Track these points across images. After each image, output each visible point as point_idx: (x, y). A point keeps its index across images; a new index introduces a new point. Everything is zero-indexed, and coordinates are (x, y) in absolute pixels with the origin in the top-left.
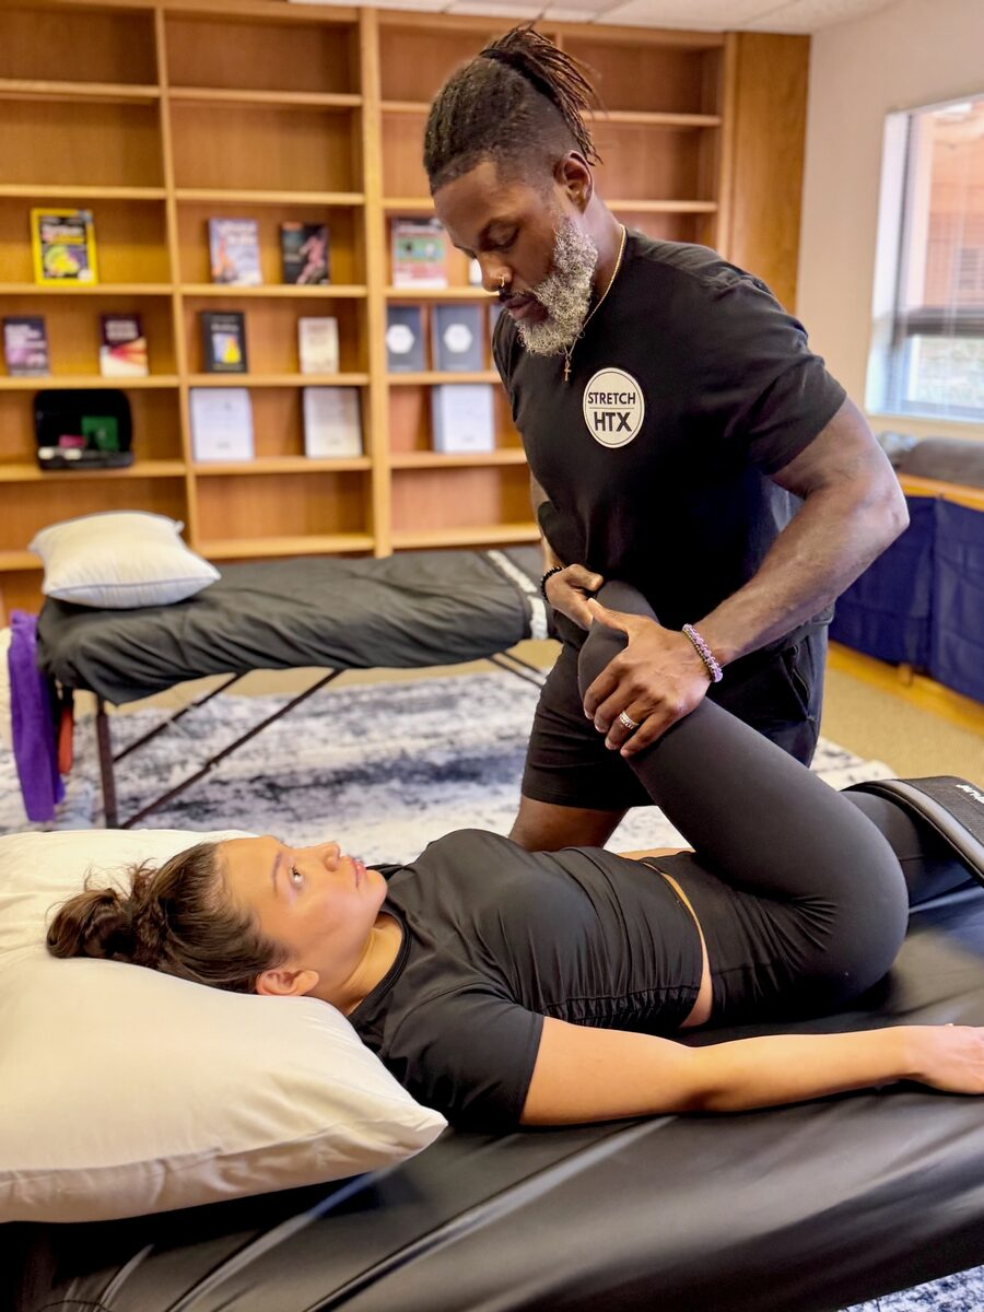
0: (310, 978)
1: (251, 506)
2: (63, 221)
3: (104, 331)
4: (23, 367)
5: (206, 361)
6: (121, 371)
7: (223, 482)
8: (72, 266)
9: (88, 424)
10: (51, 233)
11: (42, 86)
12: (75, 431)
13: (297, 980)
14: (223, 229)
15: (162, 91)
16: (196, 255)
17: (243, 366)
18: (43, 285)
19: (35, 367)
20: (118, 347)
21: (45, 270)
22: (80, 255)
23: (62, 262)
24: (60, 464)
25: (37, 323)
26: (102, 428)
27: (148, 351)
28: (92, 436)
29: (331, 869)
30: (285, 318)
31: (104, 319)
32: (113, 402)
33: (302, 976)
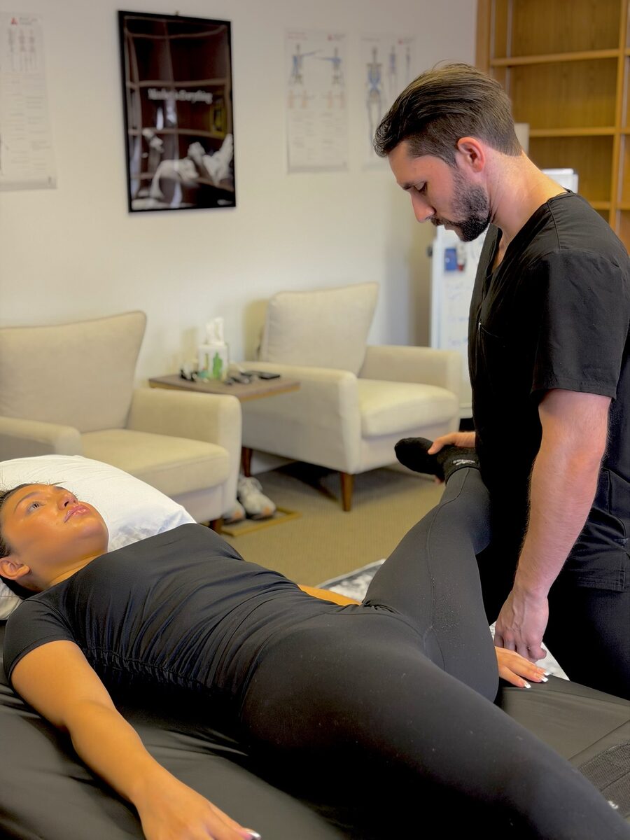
13: (20, 569)
29: (60, 508)
33: (23, 568)
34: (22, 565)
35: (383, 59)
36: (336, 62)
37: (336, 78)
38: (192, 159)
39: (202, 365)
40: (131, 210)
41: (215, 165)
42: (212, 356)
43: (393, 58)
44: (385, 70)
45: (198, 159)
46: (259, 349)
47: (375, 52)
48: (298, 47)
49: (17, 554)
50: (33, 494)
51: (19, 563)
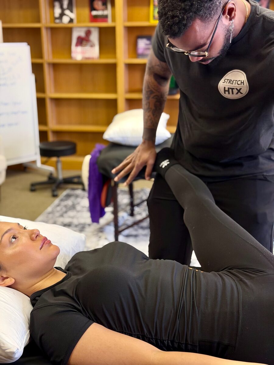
0: (11, 281)
4: (142, 56)
13: (6, 280)
18: (152, 23)
21: (154, 17)
25: (149, 38)
29: (32, 240)
33: (8, 279)
34: (7, 278)
49: (6, 270)
50: (9, 230)
51: (5, 276)
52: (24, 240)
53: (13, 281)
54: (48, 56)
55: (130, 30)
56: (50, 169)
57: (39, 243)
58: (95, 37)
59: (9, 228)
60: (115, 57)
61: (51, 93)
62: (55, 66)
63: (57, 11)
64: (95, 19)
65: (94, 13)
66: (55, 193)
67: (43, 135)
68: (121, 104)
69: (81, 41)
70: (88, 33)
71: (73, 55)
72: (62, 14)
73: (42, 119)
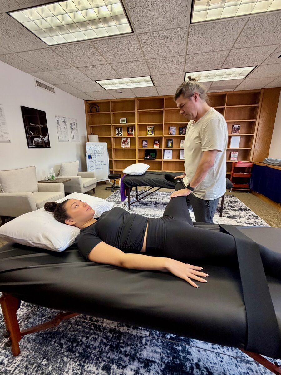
1: (171, 165)
2: (151, 128)
3: (154, 142)
4: (144, 146)
5: (167, 146)
6: (156, 147)
7: (167, 162)
8: (151, 133)
9: (151, 154)
10: (149, 129)
11: (148, 110)
12: (149, 155)
14: (171, 128)
15: (164, 109)
16: (167, 132)
17: (172, 146)
18: (147, 136)
19: (146, 146)
20: (156, 144)
21: (148, 134)
22: (152, 132)
23: (150, 133)
24: (146, 158)
25: (146, 141)
26: (153, 154)
27: (159, 145)
28: (152, 155)
30: (179, 140)
31: (155, 140)
32: (154, 151)
34: (73, 221)
35: (72, 123)
36: (65, 122)
37: (65, 125)
38: (41, 138)
39: (50, 177)
40: (29, 148)
41: (45, 139)
42: (52, 175)
43: (74, 122)
44: (73, 124)
45: (42, 138)
46: (59, 174)
47: (71, 121)
48: (58, 118)
49: (72, 218)
50: (75, 202)
51: (72, 221)
52: (81, 207)
53: (75, 223)
54: (114, 146)
55: (140, 138)
56: (112, 183)
57: (86, 208)
58: (129, 140)
59: (75, 201)
60: (135, 147)
61: (114, 158)
62: (116, 150)
63: (117, 132)
64: (129, 134)
65: (129, 133)
66: (113, 191)
67: (111, 172)
68: (137, 161)
69: (124, 142)
70: (127, 139)
71: (122, 146)
72: (118, 133)
73: (111, 167)
